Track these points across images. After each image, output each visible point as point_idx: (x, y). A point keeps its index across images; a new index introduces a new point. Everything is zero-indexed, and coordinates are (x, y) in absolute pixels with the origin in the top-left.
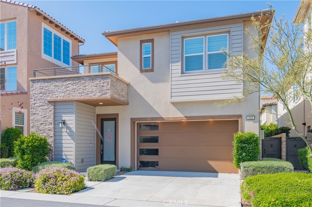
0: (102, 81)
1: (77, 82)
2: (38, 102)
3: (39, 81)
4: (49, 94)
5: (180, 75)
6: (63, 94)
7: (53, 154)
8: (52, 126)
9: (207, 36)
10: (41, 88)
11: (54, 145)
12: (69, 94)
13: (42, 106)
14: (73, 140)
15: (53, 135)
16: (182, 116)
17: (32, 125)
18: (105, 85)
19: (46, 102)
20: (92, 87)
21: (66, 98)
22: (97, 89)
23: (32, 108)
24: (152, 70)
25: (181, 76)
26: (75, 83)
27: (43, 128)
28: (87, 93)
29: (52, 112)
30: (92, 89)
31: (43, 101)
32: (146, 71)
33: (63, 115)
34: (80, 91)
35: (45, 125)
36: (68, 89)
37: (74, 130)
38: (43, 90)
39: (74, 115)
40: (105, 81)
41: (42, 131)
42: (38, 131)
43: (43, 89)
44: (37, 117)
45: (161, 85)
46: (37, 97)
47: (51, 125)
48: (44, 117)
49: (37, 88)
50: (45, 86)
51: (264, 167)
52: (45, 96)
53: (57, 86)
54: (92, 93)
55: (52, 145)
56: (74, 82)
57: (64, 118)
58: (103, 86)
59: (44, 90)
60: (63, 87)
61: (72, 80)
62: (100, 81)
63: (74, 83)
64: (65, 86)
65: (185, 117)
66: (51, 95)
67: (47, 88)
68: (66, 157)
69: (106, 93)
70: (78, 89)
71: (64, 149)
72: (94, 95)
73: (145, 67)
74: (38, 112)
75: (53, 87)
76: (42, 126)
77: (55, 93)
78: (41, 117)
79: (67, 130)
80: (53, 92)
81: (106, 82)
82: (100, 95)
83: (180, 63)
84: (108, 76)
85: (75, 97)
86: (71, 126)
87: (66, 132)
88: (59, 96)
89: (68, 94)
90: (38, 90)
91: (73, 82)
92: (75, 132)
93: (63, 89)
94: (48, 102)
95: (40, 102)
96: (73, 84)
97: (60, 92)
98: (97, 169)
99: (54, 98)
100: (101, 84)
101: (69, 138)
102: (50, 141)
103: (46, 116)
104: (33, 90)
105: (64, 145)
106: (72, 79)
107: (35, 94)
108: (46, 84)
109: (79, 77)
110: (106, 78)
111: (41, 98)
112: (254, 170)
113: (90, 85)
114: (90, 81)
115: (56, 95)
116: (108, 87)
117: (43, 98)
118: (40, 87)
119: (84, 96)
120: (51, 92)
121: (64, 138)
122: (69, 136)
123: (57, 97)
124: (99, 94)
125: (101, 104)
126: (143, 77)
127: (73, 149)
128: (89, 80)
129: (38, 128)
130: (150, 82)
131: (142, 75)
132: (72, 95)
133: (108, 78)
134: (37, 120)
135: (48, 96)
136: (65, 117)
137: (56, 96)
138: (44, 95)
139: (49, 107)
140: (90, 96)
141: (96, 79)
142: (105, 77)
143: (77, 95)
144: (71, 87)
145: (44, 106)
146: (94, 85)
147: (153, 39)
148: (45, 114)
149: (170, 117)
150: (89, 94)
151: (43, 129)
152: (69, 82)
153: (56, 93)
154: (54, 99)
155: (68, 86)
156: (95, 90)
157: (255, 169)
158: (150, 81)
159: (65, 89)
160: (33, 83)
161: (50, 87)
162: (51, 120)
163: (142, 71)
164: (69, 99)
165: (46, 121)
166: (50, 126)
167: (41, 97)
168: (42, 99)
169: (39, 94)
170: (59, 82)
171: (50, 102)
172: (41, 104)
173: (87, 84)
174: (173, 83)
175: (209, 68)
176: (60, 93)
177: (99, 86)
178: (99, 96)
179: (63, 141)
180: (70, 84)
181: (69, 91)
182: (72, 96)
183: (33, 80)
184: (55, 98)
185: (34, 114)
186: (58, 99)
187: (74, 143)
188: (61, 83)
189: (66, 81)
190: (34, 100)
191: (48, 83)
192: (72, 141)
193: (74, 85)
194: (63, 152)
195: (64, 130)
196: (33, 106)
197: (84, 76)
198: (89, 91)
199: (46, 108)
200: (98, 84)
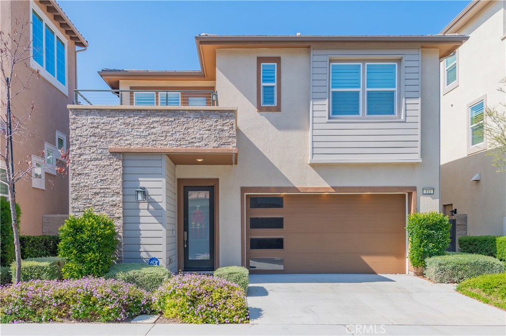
0: (221, 121)
1: (170, 119)
2: (87, 152)
3: (89, 112)
4: (112, 137)
5: (327, 120)
6: (142, 140)
7: (122, 250)
8: (118, 199)
9: (366, 64)
10: (95, 125)
11: (123, 233)
12: (156, 141)
13: (96, 159)
14: (161, 223)
15: (121, 216)
16: (327, 186)
17: (74, 194)
18: (226, 128)
19: (107, 152)
20: (200, 130)
21: (149, 148)
22: (211, 134)
23: (73, 164)
24: (278, 109)
25: (328, 123)
26: (167, 121)
27: (99, 201)
28: (192, 140)
29: (119, 173)
30: (200, 134)
31: (99, 151)
32: (268, 109)
33: (140, 179)
34: (177, 136)
35: (104, 197)
36: (153, 130)
37: (163, 205)
38: (98, 130)
39: (164, 180)
40: (225, 122)
41: (97, 207)
42: (88, 207)
43: (98, 128)
44: (86, 181)
45: (293, 136)
46: (86, 142)
47: (117, 197)
48: (101, 180)
49: (85, 125)
50: (103, 123)
51: (467, 264)
52: (102, 142)
53: (128, 124)
54: (201, 142)
55: (121, 234)
56: (166, 120)
57: (142, 185)
58: (222, 130)
59: (102, 130)
60: (143, 127)
61: (162, 116)
62: (216, 122)
63: (165, 122)
64: (147, 125)
65: (332, 187)
66: (116, 140)
67: (108, 127)
68: (148, 255)
69: (229, 143)
70: (174, 132)
71: (143, 241)
72: (206, 145)
73: (265, 102)
74: (87, 172)
75: (121, 125)
76: (98, 198)
77: (124, 136)
78: (95, 180)
79: (150, 205)
80: (121, 136)
81: (227, 123)
82: (217, 145)
83: (327, 100)
84: (231, 114)
85: (167, 147)
86: (157, 199)
87: (148, 209)
88: (135, 141)
89: (153, 141)
90: (86, 130)
91: (162, 119)
92: (165, 208)
93: (141, 130)
94: (111, 152)
95: (93, 153)
96: (162, 123)
97: (137, 135)
99: (123, 146)
100: (219, 127)
101: (153, 220)
102: (118, 223)
103: (105, 180)
104: (77, 128)
105: (143, 233)
106: (161, 114)
107: (81, 136)
108: (105, 119)
109: (176, 110)
110: (227, 117)
111: (93, 144)
112: (453, 268)
113: (196, 126)
114: (197, 120)
115: (126, 140)
116: (231, 132)
117: (100, 145)
118: (92, 123)
119: (184, 146)
120: (117, 135)
121: (142, 220)
122: (154, 216)
123: (130, 144)
124: (216, 144)
125: (200, 160)
126: (262, 119)
127: (163, 241)
128: (196, 118)
129: (88, 201)
130: (274, 128)
131: (261, 115)
132: (161, 142)
133: (232, 116)
134: (85, 186)
135: (110, 142)
136: (145, 183)
137: (128, 142)
138: (102, 140)
139: (112, 161)
140: (197, 147)
141: (208, 117)
142: (227, 114)
143: (171, 142)
144: (158, 129)
145: (101, 159)
146: (205, 127)
147: (280, 58)
148: (105, 175)
149: (307, 186)
150: (195, 143)
151: (101, 203)
152: (154, 119)
153: (128, 137)
154: (123, 147)
155: (152, 126)
156: (208, 137)
157: (455, 267)
158: (274, 126)
159: (146, 131)
160: (76, 115)
161: (115, 125)
162: (117, 186)
163: (260, 109)
164: (156, 150)
165: (105, 189)
166: (114, 198)
167: (95, 142)
168: (96, 146)
169: (90, 136)
170: (134, 117)
171: (114, 153)
172: (94, 156)
173: (191, 124)
174: (316, 132)
175: (369, 113)
176: (135, 137)
177: (215, 130)
178: (214, 147)
179: (141, 227)
180: (157, 122)
181: (155, 134)
182: (161, 144)
183: (76, 109)
184: (126, 147)
185: (80, 174)
186: (133, 149)
187: (165, 230)
188: (138, 119)
189: (149, 115)
190: (80, 148)
191: (109, 117)
192: (160, 227)
193: (166, 124)
194: (141, 246)
195: (143, 205)
196: (76, 159)
197: (185, 110)
198: (195, 138)
199: (106, 163)
200: (212, 126)
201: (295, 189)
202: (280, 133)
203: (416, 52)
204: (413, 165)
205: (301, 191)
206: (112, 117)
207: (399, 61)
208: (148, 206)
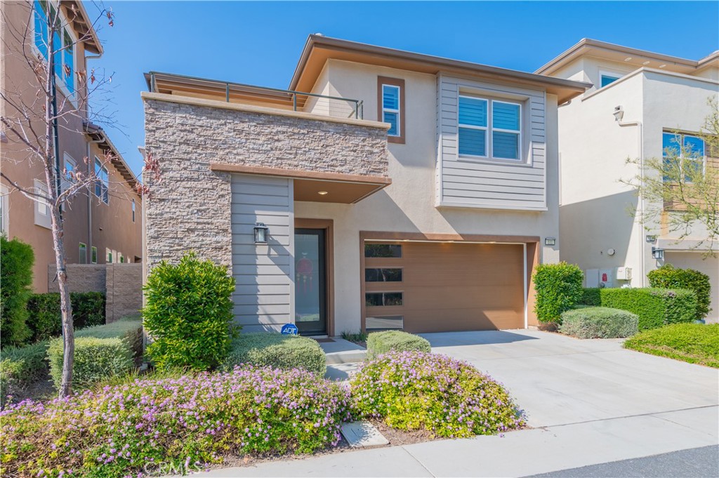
0: (369, 141)
1: (302, 131)
2: (174, 167)
3: (178, 106)
4: (216, 148)
5: (457, 158)
6: (262, 157)
8: (226, 239)
9: (493, 101)
10: (188, 128)
12: (281, 159)
13: (191, 179)
14: (288, 275)
15: (231, 264)
16: (455, 233)
17: (152, 231)
19: (209, 170)
20: (343, 150)
21: (272, 167)
22: (356, 157)
24: (402, 141)
25: (458, 161)
26: (298, 133)
27: (195, 242)
28: (332, 163)
29: (226, 201)
30: (343, 156)
31: (195, 167)
32: (391, 140)
33: (256, 212)
34: (312, 155)
35: (203, 235)
36: (279, 144)
37: (290, 250)
38: (192, 136)
39: (291, 215)
40: (374, 142)
41: (191, 251)
42: (177, 250)
43: (192, 132)
44: (174, 210)
45: (418, 173)
46: (173, 151)
47: (224, 236)
48: (198, 211)
49: (171, 126)
50: (201, 126)
52: (200, 154)
53: (241, 132)
54: (343, 165)
56: (296, 131)
57: (260, 219)
58: (372, 153)
59: (199, 136)
60: (263, 138)
61: (290, 125)
62: (364, 140)
63: (295, 133)
64: (269, 136)
65: (460, 235)
66: (221, 153)
67: (210, 133)
68: (270, 319)
69: (380, 171)
70: (307, 149)
71: (261, 300)
72: (350, 171)
74: (175, 197)
75: (230, 132)
76: (193, 236)
77: (235, 148)
78: (187, 210)
79: (272, 249)
80: (229, 147)
81: (377, 143)
82: (365, 172)
83: (456, 137)
84: (382, 132)
85: (298, 169)
86: (282, 241)
87: (269, 255)
88: (251, 159)
89: (278, 159)
90: (174, 134)
91: (290, 130)
92: (292, 254)
93: (261, 142)
94: (213, 170)
95: (185, 169)
96: (291, 136)
97: (253, 149)
98: (414, 345)
99: (232, 162)
100: (367, 148)
101: (277, 270)
103: (205, 211)
104: (157, 129)
105: (263, 289)
106: (288, 122)
107: (163, 142)
108: (204, 121)
109: (310, 120)
110: (378, 136)
111: (185, 156)
113: (338, 144)
114: (338, 136)
115: (237, 154)
116: (382, 156)
117: (196, 159)
118: (182, 125)
119: (322, 170)
120: (223, 146)
121: (260, 270)
122: (278, 265)
123: (243, 161)
124: (363, 170)
125: (323, 193)
127: (290, 299)
128: (337, 133)
129: (177, 241)
132: (289, 162)
133: (383, 136)
134: (172, 218)
135: (213, 155)
136: (263, 217)
137: (241, 157)
138: (199, 151)
139: (215, 184)
140: (339, 172)
141: (353, 133)
142: (377, 132)
143: (303, 163)
144: (285, 143)
145: (198, 180)
146: (349, 147)
147: (404, 80)
148: (204, 204)
149: (434, 233)
150: (336, 166)
151: (198, 245)
152: (280, 129)
153: (240, 151)
154: (232, 164)
155: (276, 138)
156: (353, 160)
159: (268, 144)
160: (156, 109)
161: (220, 131)
162: (223, 220)
164: (278, 171)
165: (205, 223)
166: (219, 238)
167: (188, 153)
168: (189, 160)
169: (180, 144)
170: (249, 122)
171: (219, 172)
172: (186, 174)
173: (330, 141)
174: (446, 171)
176: (251, 151)
177: (362, 152)
178: (361, 174)
179: (259, 280)
180: (284, 133)
181: (280, 150)
182: (290, 165)
183: (155, 100)
184: (237, 164)
185: (161, 200)
186: (249, 168)
187: (293, 284)
188: (255, 126)
189: (271, 123)
191: (211, 118)
192: (287, 279)
193: (296, 137)
194: (259, 307)
195: (262, 249)
197: (323, 121)
198: (336, 160)
199: (206, 186)
200: (358, 145)
201: (422, 236)
203: (541, 94)
204: (536, 214)
205: (429, 238)
206: (214, 119)
207: (524, 102)
208: (269, 250)
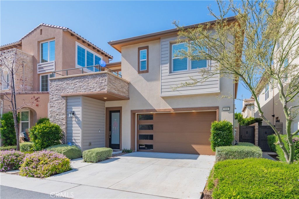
0: (101, 79)
1: (82, 80)
2: (55, 97)
3: (55, 80)
4: (63, 90)
6: (72, 90)
7: (65, 138)
8: (64, 116)
9: (191, 42)
10: (57, 86)
11: (66, 131)
12: (77, 90)
13: (57, 100)
15: (65, 124)
16: (170, 108)
18: (103, 82)
20: (93, 84)
21: (74, 93)
22: (97, 85)
23: (50, 102)
24: (147, 71)
28: (90, 89)
29: (64, 105)
30: (93, 86)
31: (58, 96)
32: (143, 72)
33: (73, 108)
34: (85, 87)
35: (60, 116)
36: (76, 86)
37: (81, 119)
38: (58, 87)
39: (81, 107)
41: (57, 120)
44: (54, 109)
45: (154, 84)
46: (54, 93)
48: (59, 109)
49: (54, 86)
53: (68, 84)
54: (93, 89)
55: (65, 132)
56: (81, 80)
57: (73, 110)
58: (102, 83)
59: (59, 87)
60: (73, 85)
61: (79, 79)
62: (99, 79)
65: (173, 109)
66: (64, 91)
67: (61, 86)
68: (75, 141)
69: (104, 89)
70: (83, 86)
71: (73, 135)
72: (95, 90)
73: (142, 69)
74: (54, 105)
75: (65, 85)
76: (58, 116)
77: (67, 89)
78: (57, 109)
80: (65, 89)
81: (104, 79)
83: (168, 65)
84: (105, 74)
85: (81, 93)
86: (78, 116)
87: (75, 121)
88: (70, 92)
89: (76, 90)
90: (54, 88)
92: (81, 120)
93: (72, 86)
94: (62, 97)
95: (56, 97)
97: (70, 88)
100: (101, 81)
101: (77, 125)
102: (63, 128)
103: (60, 108)
104: (52, 87)
105: (74, 132)
106: (79, 78)
107: (53, 91)
108: (60, 83)
109: (85, 75)
110: (104, 76)
111: (57, 94)
112: (226, 154)
113: (92, 82)
115: (67, 91)
116: (105, 83)
118: (56, 85)
119: (87, 92)
121: (73, 125)
122: (78, 124)
123: (68, 92)
124: (99, 90)
125: (105, 98)
126: (140, 77)
127: (80, 135)
128: (92, 78)
129: (55, 117)
130: (145, 81)
131: (140, 75)
133: (106, 76)
134: (54, 111)
135: (62, 92)
136: (74, 109)
137: (67, 92)
138: (59, 92)
139: (62, 100)
140: (92, 91)
141: (96, 77)
142: (103, 75)
143: (82, 90)
144: (78, 84)
145: (59, 100)
146: (95, 82)
147: (148, 46)
148: (60, 106)
149: (161, 109)
151: (58, 118)
152: (76, 81)
153: (68, 90)
154: (66, 94)
155: (76, 84)
158: (145, 80)
160: (51, 82)
161: (63, 85)
162: (64, 111)
163: (139, 72)
164: (77, 94)
165: (60, 112)
166: (63, 116)
169: (56, 90)
170: (70, 80)
171: (63, 97)
172: (57, 99)
173: (90, 82)
174: (163, 81)
175: (192, 68)
177: (99, 83)
178: (98, 91)
179: (73, 129)
180: (78, 82)
182: (79, 92)
185: (52, 107)
187: (81, 130)
189: (75, 79)
190: (52, 96)
192: (79, 128)
193: (81, 82)
194: (73, 137)
195: (74, 119)
196: (51, 100)
197: (88, 75)
198: (91, 87)
199: (60, 101)
200: (98, 81)
202: (148, 83)
205: (158, 111)
206: (62, 81)
208: (75, 119)
